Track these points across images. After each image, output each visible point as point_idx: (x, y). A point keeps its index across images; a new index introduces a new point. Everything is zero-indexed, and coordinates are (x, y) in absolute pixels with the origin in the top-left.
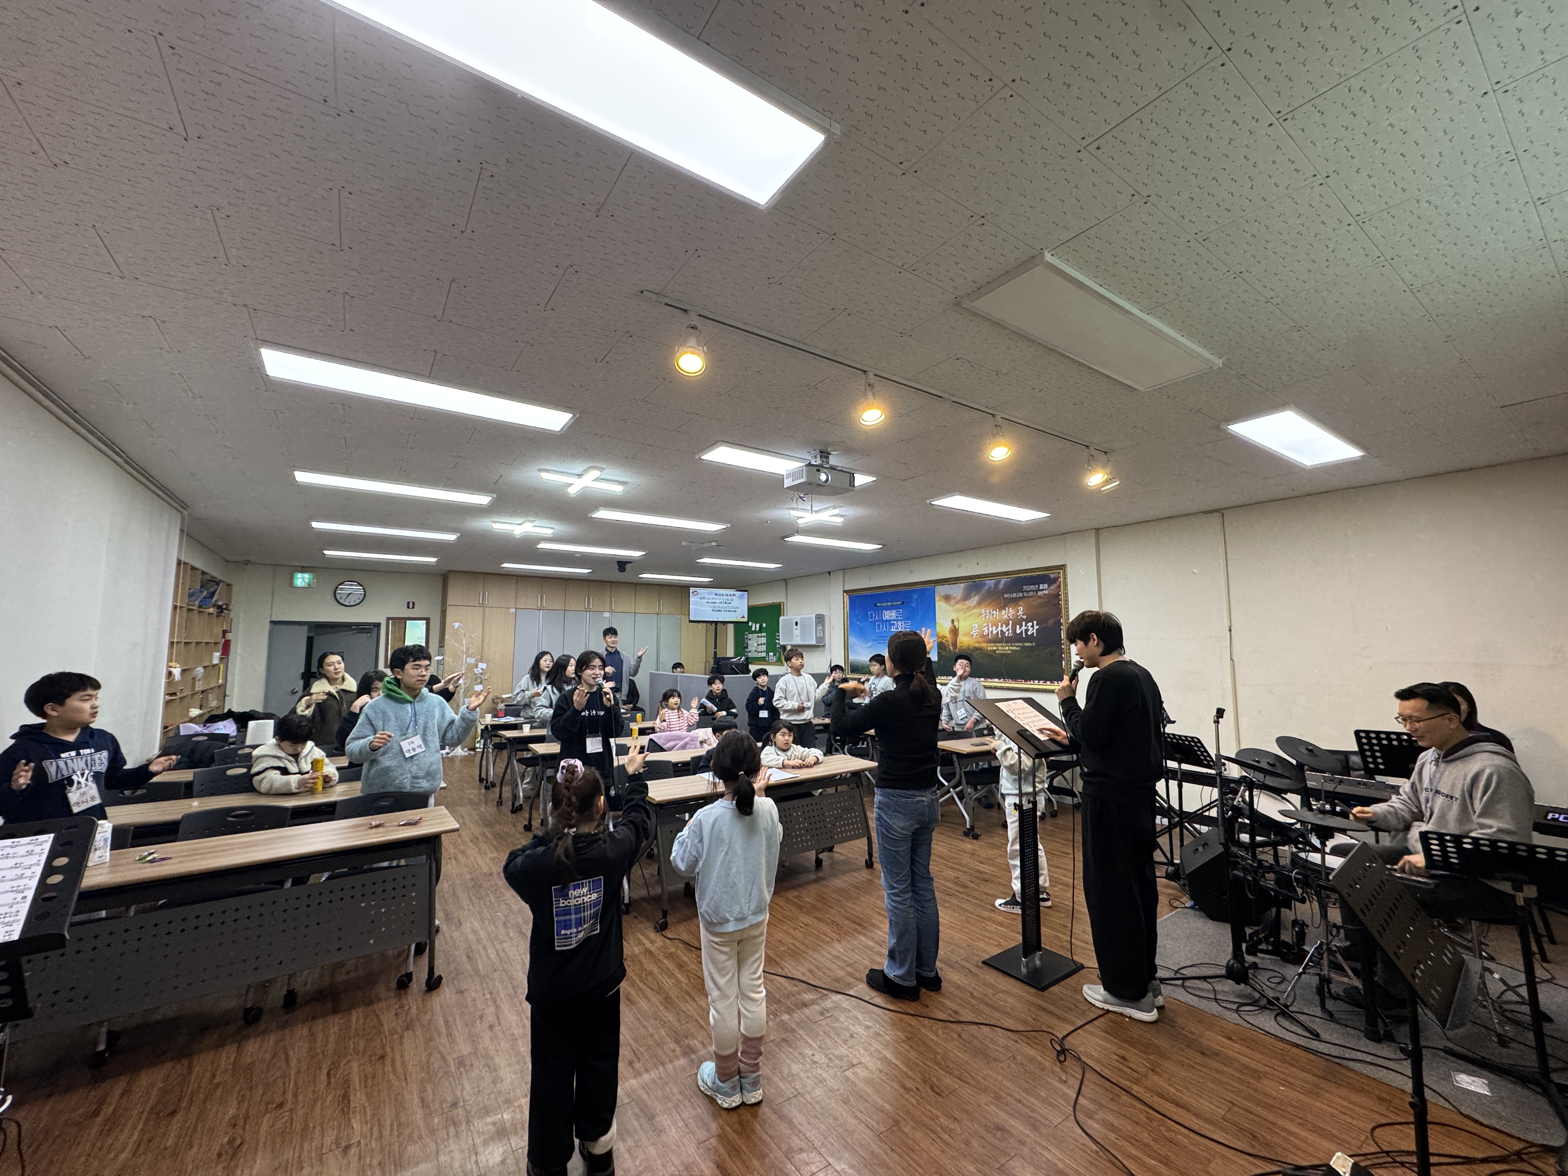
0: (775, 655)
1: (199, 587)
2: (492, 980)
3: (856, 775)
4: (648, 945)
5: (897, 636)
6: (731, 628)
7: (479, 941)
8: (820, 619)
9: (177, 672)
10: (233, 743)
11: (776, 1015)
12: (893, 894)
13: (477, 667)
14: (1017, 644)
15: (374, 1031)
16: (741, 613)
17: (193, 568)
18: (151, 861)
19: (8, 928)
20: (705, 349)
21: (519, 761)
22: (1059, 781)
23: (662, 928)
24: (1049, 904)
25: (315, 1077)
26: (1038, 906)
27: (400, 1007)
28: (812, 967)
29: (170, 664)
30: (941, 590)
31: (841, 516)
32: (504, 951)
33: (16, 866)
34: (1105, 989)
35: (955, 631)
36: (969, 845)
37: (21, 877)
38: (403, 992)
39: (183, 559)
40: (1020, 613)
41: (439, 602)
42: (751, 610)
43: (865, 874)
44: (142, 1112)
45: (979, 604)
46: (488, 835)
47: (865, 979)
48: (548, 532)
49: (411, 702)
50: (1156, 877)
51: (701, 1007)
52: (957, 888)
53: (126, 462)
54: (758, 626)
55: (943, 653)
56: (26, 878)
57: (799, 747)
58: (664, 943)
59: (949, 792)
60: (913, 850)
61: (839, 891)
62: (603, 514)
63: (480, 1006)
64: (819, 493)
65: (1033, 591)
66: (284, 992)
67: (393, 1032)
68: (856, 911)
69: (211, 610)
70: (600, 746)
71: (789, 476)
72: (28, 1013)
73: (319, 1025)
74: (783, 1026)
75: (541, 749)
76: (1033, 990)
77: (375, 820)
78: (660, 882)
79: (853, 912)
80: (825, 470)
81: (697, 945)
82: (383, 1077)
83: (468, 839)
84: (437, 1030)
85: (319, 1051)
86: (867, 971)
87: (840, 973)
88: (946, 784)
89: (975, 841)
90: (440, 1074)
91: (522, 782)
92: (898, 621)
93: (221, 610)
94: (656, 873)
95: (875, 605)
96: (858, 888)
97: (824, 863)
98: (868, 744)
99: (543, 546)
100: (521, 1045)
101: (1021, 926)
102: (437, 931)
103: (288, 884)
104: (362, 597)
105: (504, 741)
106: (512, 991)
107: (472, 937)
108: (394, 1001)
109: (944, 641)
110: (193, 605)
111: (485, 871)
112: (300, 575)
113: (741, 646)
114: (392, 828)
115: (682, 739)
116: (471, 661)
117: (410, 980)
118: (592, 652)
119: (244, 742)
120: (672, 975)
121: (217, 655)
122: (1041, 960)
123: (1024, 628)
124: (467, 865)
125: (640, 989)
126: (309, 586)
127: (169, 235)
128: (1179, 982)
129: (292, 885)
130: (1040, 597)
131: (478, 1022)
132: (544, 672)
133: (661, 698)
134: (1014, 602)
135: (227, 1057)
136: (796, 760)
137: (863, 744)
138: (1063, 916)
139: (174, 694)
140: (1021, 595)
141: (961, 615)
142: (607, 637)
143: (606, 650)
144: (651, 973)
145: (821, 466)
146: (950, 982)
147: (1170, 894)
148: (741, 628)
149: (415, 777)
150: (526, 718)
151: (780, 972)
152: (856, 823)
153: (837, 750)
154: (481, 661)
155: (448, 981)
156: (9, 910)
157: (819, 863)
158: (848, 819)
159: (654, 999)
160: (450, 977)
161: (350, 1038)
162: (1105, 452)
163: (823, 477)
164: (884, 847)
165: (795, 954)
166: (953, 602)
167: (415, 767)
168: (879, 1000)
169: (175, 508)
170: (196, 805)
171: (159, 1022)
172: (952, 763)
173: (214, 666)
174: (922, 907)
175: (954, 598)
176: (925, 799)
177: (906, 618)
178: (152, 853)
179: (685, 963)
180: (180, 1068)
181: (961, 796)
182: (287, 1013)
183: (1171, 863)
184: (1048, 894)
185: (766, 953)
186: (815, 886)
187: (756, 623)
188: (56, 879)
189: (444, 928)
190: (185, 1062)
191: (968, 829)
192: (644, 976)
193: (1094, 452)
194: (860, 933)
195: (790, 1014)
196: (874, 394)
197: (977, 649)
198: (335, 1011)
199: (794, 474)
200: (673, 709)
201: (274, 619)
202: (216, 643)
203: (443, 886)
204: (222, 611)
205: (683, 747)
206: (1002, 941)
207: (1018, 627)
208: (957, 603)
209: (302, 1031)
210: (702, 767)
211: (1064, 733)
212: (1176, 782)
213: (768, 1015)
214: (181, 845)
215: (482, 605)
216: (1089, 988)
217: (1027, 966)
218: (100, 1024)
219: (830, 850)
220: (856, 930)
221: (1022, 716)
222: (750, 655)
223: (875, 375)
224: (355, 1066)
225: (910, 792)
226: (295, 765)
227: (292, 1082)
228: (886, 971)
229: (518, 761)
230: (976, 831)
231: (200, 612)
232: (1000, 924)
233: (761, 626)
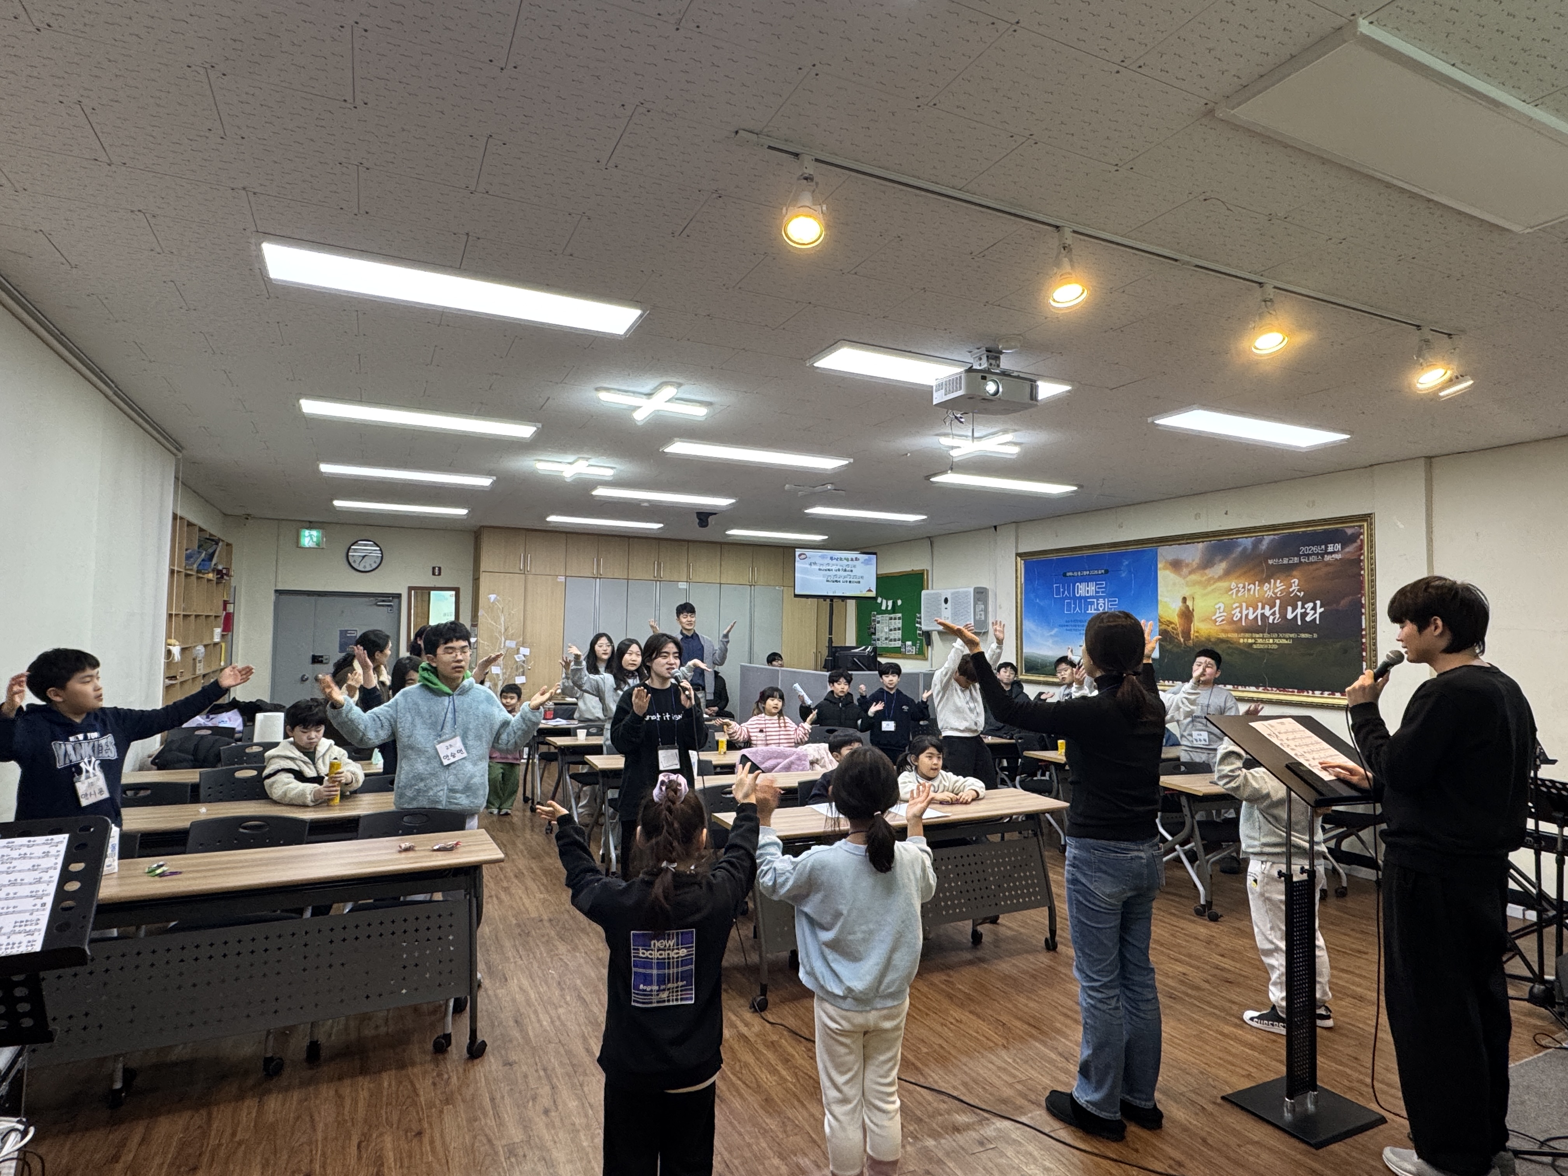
0: (914, 644)
1: (196, 548)
2: (546, 1053)
3: (1033, 818)
4: (744, 1030)
5: (1099, 617)
6: (852, 605)
7: (529, 1003)
8: (981, 594)
9: (176, 650)
10: (240, 740)
11: (915, 1138)
12: (1092, 988)
13: (518, 653)
14: (1287, 635)
15: (409, 1100)
16: (867, 586)
17: (190, 524)
18: (161, 875)
19: (30, 938)
20: (824, 208)
21: (573, 777)
22: (1351, 845)
23: (760, 1007)
24: (1330, 1023)
25: (343, 1148)
26: (1314, 1027)
27: (438, 1075)
28: (967, 1080)
29: (169, 641)
30: (1165, 553)
31: (1016, 444)
32: (559, 1018)
33: (34, 868)
34: (1420, 1156)
35: (1187, 615)
36: (1202, 929)
37: (39, 881)
38: (440, 1057)
39: (179, 513)
40: (1294, 588)
41: (471, 565)
42: (883, 581)
43: (1044, 959)
44: (163, 1164)
45: (1227, 573)
46: (535, 869)
47: (1044, 1104)
48: (608, 474)
49: (449, 695)
50: (1507, 998)
51: (812, 1115)
52: (1183, 988)
53: (115, 393)
54: (890, 603)
55: (1169, 647)
56: (44, 882)
57: (950, 774)
58: (764, 1027)
59: (1175, 850)
60: (1125, 927)
61: (1006, 978)
62: (679, 448)
63: (533, 1085)
64: (985, 411)
65: (1318, 554)
66: (306, 1043)
67: (431, 1105)
68: (1030, 1008)
69: (210, 576)
70: (677, 761)
71: (940, 387)
72: (48, 1037)
73: (346, 1088)
74: (926, 1155)
75: (600, 762)
76: (1302, 1146)
77: (406, 841)
78: (757, 946)
79: (1026, 1009)
80: (995, 378)
81: (807, 1035)
82: (421, 1159)
83: (512, 875)
84: (482, 1107)
85: (347, 1118)
86: (1047, 1094)
87: (1008, 1092)
88: (1169, 838)
89: (1212, 924)
90: (487, 1162)
91: (577, 804)
92: (1098, 598)
93: (221, 575)
94: (752, 935)
95: (1065, 575)
96: (1033, 976)
97: (984, 939)
98: (1050, 777)
99: (600, 492)
100: (583, 1137)
101: (1284, 1053)
102: (479, 986)
103: (308, 914)
104: (378, 561)
105: (553, 750)
106: (570, 1068)
107: (520, 998)
108: (430, 1067)
109: (1169, 629)
110: (191, 570)
111: (533, 915)
112: (307, 533)
113: (866, 631)
114: (422, 854)
115: (786, 756)
116: (511, 644)
117: (449, 1043)
118: (664, 635)
119: (251, 738)
120: (774, 1071)
121: (218, 631)
122: (1316, 1103)
123: (1299, 611)
124: (512, 907)
125: (733, 1084)
126: (319, 548)
127: (158, 105)
128: (1548, 1159)
129: (313, 915)
130: (1328, 564)
131: (531, 1103)
132: (602, 660)
133: (758, 698)
134: (1287, 570)
135: (248, 1110)
136: (946, 793)
137: (1043, 775)
138: (1353, 1043)
139: (174, 678)
140: (1296, 560)
141: (1198, 591)
142: (681, 616)
143: (682, 633)
144: (747, 1065)
145: (988, 371)
146: (1173, 1121)
147: (1535, 1027)
148: (866, 606)
149: (452, 790)
150: (580, 721)
151: (922, 1081)
152: (1033, 885)
153: (1004, 783)
154: (523, 644)
155: (493, 1050)
156: (30, 918)
157: (977, 938)
158: (1020, 879)
159: (750, 1099)
160: (496, 1045)
161: (381, 1108)
162: (1449, 335)
163: (991, 387)
164: (1080, 921)
165: (942, 1059)
166: (1185, 571)
167: (452, 778)
168: (1063, 1133)
169: (169, 450)
170: (203, 811)
171: (175, 1064)
172: (1179, 809)
173: (216, 644)
174: (1137, 1009)
175: (1187, 565)
176: (1142, 854)
177: (1111, 595)
178: (162, 866)
179: (793, 1056)
180: (199, 1118)
181: (1192, 857)
182: (311, 1069)
183: (1538, 978)
184: (1327, 1009)
185: (902, 1054)
186: (975, 970)
187: (887, 600)
188: (73, 886)
189: (486, 983)
190: (204, 1112)
191: (1203, 906)
192: (738, 1068)
193: (1430, 336)
194: (1036, 1039)
195: (935, 1140)
196: (1071, 261)
197: (1222, 641)
198: (364, 1071)
199: (951, 384)
200: (772, 714)
201: (280, 587)
202: (216, 617)
203: (484, 931)
204: (222, 577)
205: (788, 768)
206: (1252, 1070)
207: (1290, 609)
208: (1190, 573)
209: (327, 1091)
210: (815, 795)
211: (1362, 770)
212: (1554, 856)
213: (904, 1136)
214: (192, 859)
215: (524, 572)
216: (1393, 1153)
217: (1293, 1111)
218: (117, 1057)
219: (994, 920)
220: (1032, 1036)
221: (1292, 744)
222: (879, 644)
223: (1074, 232)
224: (388, 1142)
225: (1124, 845)
226: (312, 767)
227: (319, 1152)
228: (1076, 1094)
229: (571, 777)
230: (1215, 909)
231: (198, 578)
232: (1252, 1047)
233: (894, 604)
